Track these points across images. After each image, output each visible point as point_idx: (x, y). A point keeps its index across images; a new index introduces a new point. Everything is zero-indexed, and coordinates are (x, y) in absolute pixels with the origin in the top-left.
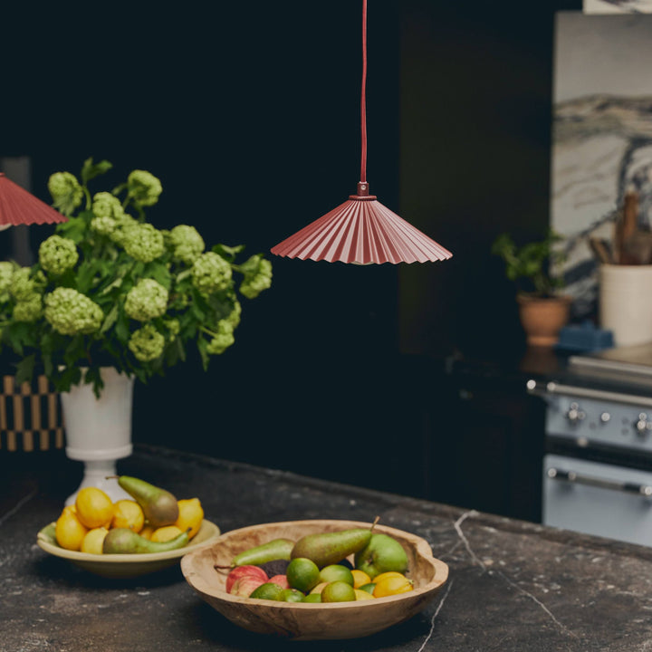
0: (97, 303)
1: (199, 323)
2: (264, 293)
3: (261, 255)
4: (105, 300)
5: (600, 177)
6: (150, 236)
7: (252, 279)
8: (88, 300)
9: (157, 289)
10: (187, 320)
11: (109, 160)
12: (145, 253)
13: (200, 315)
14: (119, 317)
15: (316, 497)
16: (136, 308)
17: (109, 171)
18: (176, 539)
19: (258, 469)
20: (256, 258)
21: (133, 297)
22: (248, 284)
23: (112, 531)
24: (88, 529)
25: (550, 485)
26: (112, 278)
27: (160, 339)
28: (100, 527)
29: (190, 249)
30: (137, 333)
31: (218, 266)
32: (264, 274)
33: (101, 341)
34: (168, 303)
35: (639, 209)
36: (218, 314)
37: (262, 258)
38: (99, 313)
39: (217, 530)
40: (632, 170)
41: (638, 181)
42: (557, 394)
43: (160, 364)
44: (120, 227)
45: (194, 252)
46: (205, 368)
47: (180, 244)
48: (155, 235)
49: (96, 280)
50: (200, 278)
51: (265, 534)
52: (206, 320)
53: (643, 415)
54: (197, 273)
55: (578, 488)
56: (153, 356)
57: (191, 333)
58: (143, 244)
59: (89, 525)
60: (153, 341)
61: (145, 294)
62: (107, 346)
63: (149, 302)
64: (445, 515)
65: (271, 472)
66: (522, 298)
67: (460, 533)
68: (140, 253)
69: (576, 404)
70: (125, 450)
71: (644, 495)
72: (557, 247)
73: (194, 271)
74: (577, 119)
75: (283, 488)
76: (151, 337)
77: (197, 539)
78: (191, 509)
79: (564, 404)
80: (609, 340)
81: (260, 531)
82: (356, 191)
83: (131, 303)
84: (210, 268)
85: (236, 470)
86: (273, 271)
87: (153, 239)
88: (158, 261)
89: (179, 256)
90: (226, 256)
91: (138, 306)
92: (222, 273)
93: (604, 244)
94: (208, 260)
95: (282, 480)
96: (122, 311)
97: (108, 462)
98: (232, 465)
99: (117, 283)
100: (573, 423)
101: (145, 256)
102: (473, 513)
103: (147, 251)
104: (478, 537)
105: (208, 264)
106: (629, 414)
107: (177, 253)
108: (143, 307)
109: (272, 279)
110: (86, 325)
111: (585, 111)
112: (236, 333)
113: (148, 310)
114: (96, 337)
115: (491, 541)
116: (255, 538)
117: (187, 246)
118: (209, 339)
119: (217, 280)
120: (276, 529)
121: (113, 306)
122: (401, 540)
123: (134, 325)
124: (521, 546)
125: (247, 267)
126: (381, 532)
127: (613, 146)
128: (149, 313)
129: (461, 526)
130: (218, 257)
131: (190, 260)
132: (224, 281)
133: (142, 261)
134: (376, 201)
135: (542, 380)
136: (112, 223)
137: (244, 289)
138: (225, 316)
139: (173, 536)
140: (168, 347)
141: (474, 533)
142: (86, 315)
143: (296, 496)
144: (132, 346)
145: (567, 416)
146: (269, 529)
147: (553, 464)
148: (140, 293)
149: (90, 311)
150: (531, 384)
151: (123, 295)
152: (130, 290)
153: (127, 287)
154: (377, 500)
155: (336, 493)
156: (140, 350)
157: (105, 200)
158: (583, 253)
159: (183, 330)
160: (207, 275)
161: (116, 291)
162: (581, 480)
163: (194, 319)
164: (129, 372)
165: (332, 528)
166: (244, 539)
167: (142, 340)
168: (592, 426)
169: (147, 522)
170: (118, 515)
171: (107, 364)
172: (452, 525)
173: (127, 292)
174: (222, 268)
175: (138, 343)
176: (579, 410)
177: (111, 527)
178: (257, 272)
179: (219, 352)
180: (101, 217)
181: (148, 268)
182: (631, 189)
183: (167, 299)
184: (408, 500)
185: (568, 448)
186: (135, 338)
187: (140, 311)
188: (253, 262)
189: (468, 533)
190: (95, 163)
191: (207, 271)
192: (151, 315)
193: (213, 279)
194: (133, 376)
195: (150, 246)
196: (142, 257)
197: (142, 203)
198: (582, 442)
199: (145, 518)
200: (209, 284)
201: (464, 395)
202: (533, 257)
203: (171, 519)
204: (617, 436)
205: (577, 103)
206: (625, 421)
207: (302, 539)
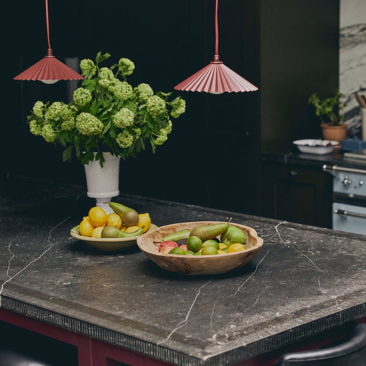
0: (101, 120)
1: (151, 130)
2: (182, 115)
3: (180, 97)
4: (104, 118)
6: (126, 88)
7: (176, 109)
8: (96, 118)
9: (129, 112)
10: (145, 129)
13: (151, 126)
14: (111, 126)
16: (119, 122)
18: (137, 231)
20: (178, 99)
21: (117, 116)
22: (174, 111)
23: (106, 227)
24: (95, 227)
25: (335, 217)
26: (108, 108)
27: (131, 137)
28: (100, 226)
30: (120, 135)
31: (159, 102)
32: (182, 106)
33: (103, 139)
34: (134, 120)
36: (160, 126)
38: (101, 125)
39: (156, 226)
42: (338, 171)
43: (132, 149)
44: (113, 84)
45: (148, 96)
46: (154, 152)
48: (128, 87)
49: (101, 109)
50: (150, 108)
51: (178, 228)
52: (154, 129)
54: (149, 105)
56: (128, 145)
57: (147, 135)
58: (123, 91)
59: (95, 225)
61: (123, 115)
62: (106, 141)
63: (125, 119)
64: (271, 223)
67: (277, 231)
68: (121, 95)
72: (342, 100)
73: (147, 104)
74: (351, 36)
75: (194, 213)
76: (127, 137)
77: (147, 232)
78: (145, 218)
79: (342, 176)
81: (176, 226)
83: (116, 119)
84: (155, 103)
85: (172, 205)
87: (128, 89)
88: (130, 100)
89: (142, 98)
90: (163, 97)
91: (120, 120)
92: (161, 105)
93: (364, 98)
94: (154, 99)
95: (194, 209)
96: (112, 124)
98: (171, 203)
99: (110, 110)
100: (346, 186)
101: (123, 97)
102: (285, 222)
103: (125, 94)
104: (285, 232)
105: (154, 101)
107: (140, 97)
108: (122, 121)
109: (186, 108)
110: (95, 130)
112: (169, 135)
113: (124, 123)
114: (100, 137)
116: (174, 229)
117: (145, 93)
118: (156, 138)
119: (159, 109)
120: (184, 225)
121: (108, 121)
122: (243, 229)
123: (119, 130)
125: (173, 103)
126: (232, 225)
129: (278, 227)
130: (159, 98)
131: (146, 99)
132: (162, 109)
133: (122, 99)
134: (222, 64)
135: (330, 164)
136: (109, 82)
137: (172, 114)
138: (164, 127)
140: (135, 142)
141: (283, 230)
144: (118, 141)
145: (343, 183)
146: (181, 225)
147: (336, 207)
148: (121, 114)
149: (97, 123)
151: (113, 116)
153: (115, 112)
156: (121, 142)
157: (106, 71)
159: (143, 134)
160: (153, 106)
161: (110, 114)
162: (349, 214)
163: (149, 128)
164: (117, 155)
166: (168, 230)
167: (123, 138)
168: (356, 187)
170: (109, 220)
171: (106, 151)
172: (274, 227)
173: (114, 114)
174: (161, 103)
175: (120, 139)
176: (348, 179)
178: (179, 105)
179: (161, 144)
180: (103, 79)
181: (126, 103)
183: (134, 117)
185: (345, 199)
186: (119, 137)
187: (121, 123)
188: (176, 100)
189: (281, 230)
190: (103, 54)
192: (126, 125)
193: (157, 108)
194: (119, 157)
195: (126, 92)
197: (125, 74)
198: (351, 195)
199: (123, 223)
200: (154, 110)
201: (293, 173)
202: (329, 104)
203: (135, 222)
205: (351, 27)
207: (195, 228)
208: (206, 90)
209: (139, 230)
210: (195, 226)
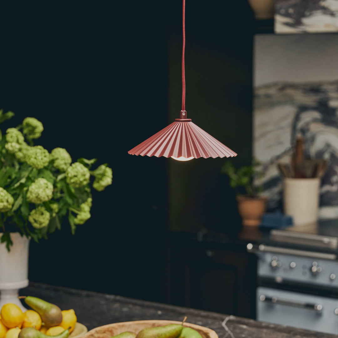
0: (10, 193)
1: (69, 205)
2: (108, 188)
3: (106, 164)
4: (14, 192)
5: (282, 128)
6: (42, 153)
7: (101, 179)
8: (5, 191)
9: (46, 184)
10: (62, 204)
11: (12, 111)
12: (39, 163)
13: (70, 201)
14: (23, 202)
15: (137, 310)
16: (34, 195)
17: (13, 117)
18: (62, 333)
19: (100, 295)
20: (103, 167)
21: (32, 189)
22: (98, 182)
23: (23, 329)
24: (8, 329)
25: (261, 305)
26: (18, 179)
27: (47, 215)
28: (15, 327)
29: (63, 162)
30: (33, 212)
31: (81, 171)
32: (108, 176)
33: (12, 216)
34: (53, 193)
35: (304, 147)
36: (80, 201)
37: (107, 166)
38: (11, 200)
39: (85, 329)
40: (300, 125)
41: (304, 131)
42: (265, 252)
43: (45, 230)
44: (20, 150)
45: (65, 164)
46: (73, 233)
47: (57, 159)
48: (44, 153)
49: (9, 180)
50: (71, 178)
51: (117, 329)
52: (73, 204)
53: (315, 263)
54: (70, 175)
55: (278, 307)
56: (44, 225)
57: (64, 212)
58: (37, 158)
59: (9, 326)
60: (44, 216)
61: (39, 187)
62: (15, 220)
63: (42, 192)
64: (215, 318)
65: (108, 296)
66: (240, 198)
67: (227, 329)
68: (35, 163)
69: (275, 257)
70: (24, 283)
71: (317, 310)
72: (258, 169)
73: (68, 174)
74: (268, 96)
75: (117, 305)
76: (42, 214)
77: (73, 334)
78: (69, 316)
79: (268, 258)
80: (290, 222)
81: (113, 328)
82: (179, 116)
83: (31, 192)
84: (77, 172)
85: (87, 296)
86: (113, 174)
87: (43, 155)
88: (46, 168)
89: (57, 166)
90: (86, 165)
91: (35, 194)
92: (84, 175)
93: (286, 166)
94: (76, 167)
95: (115, 301)
96: (25, 198)
97: (14, 290)
98: (84, 293)
99: (23, 181)
100: (274, 269)
101: (38, 165)
102: (232, 317)
103: (40, 162)
104: (237, 331)
105: (76, 170)
106: (307, 263)
107: (55, 165)
108: (39, 195)
109: (113, 179)
110: (4, 206)
111: (272, 91)
112: (91, 212)
113: (41, 197)
114: (9, 214)
115: (246, 332)
116: (111, 332)
117: (62, 160)
118: (75, 215)
119: (82, 179)
120: (123, 326)
121: (19, 195)
122: (199, 331)
123: (32, 206)
124: (264, 335)
125: (98, 172)
126: (187, 327)
127: (289, 111)
128: (42, 199)
129: (226, 324)
130: (81, 165)
131: (63, 169)
132: (85, 180)
133: (37, 168)
134: (191, 122)
135: (256, 244)
136: (18, 146)
137: (96, 185)
138: (84, 201)
139: (60, 332)
140: (52, 220)
141: (234, 328)
142: (4, 200)
143: (125, 309)
144: (31, 219)
145: (270, 265)
146: (119, 326)
147: (262, 293)
148: (37, 186)
149: (6, 198)
150: (250, 246)
151: (25, 189)
152: (31, 185)
153: (29, 183)
154: (174, 311)
155: (148, 307)
156: (36, 221)
157: (13, 132)
158: (273, 172)
159: (60, 210)
160: (75, 176)
161: (22, 186)
162: (280, 302)
163: (66, 204)
164: (27, 235)
165: (156, 325)
166: (104, 332)
167: (37, 216)
168: (285, 270)
169: (43, 324)
170: (26, 320)
171: (14, 231)
172: (221, 324)
173: (28, 186)
174: (84, 172)
175: (34, 217)
176: (278, 261)
177: (22, 328)
178: (103, 175)
179: (82, 223)
180: (11, 142)
181: (40, 172)
182: (299, 135)
183: (52, 190)
184: (192, 311)
185: (271, 283)
186: (33, 214)
187: (37, 197)
188: (101, 169)
189: (231, 329)
190: (5, 112)
191: (75, 174)
192: (43, 200)
193: (79, 179)
194: (30, 238)
195: (42, 159)
196: (37, 166)
197: (31, 137)
198: (279, 279)
199: (42, 321)
200: (76, 181)
201: (210, 253)
202: (245, 174)
203: (57, 322)
204: (300, 276)
205: (268, 86)
206: (304, 267)
207: (141, 331)
208: (166, 155)
209: (64, 332)
210: (141, 328)
